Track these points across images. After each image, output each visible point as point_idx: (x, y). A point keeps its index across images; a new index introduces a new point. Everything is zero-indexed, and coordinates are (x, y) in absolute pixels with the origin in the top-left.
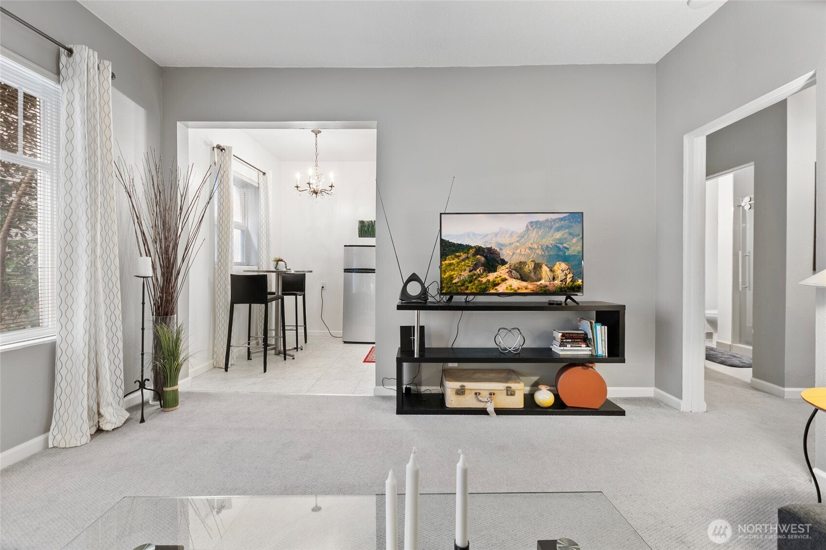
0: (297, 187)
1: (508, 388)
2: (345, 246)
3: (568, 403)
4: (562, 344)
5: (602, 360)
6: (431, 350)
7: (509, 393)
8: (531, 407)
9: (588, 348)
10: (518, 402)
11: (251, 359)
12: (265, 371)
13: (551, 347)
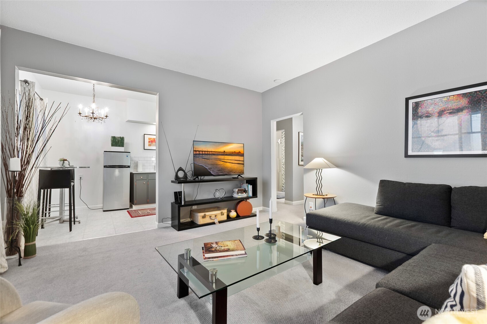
0: (80, 114)
1: (222, 213)
2: (105, 151)
3: (241, 215)
4: (238, 193)
5: (251, 198)
6: (188, 201)
7: (222, 214)
8: (229, 219)
9: (246, 194)
10: (225, 217)
11: (44, 228)
12: (71, 230)
13: (233, 195)
